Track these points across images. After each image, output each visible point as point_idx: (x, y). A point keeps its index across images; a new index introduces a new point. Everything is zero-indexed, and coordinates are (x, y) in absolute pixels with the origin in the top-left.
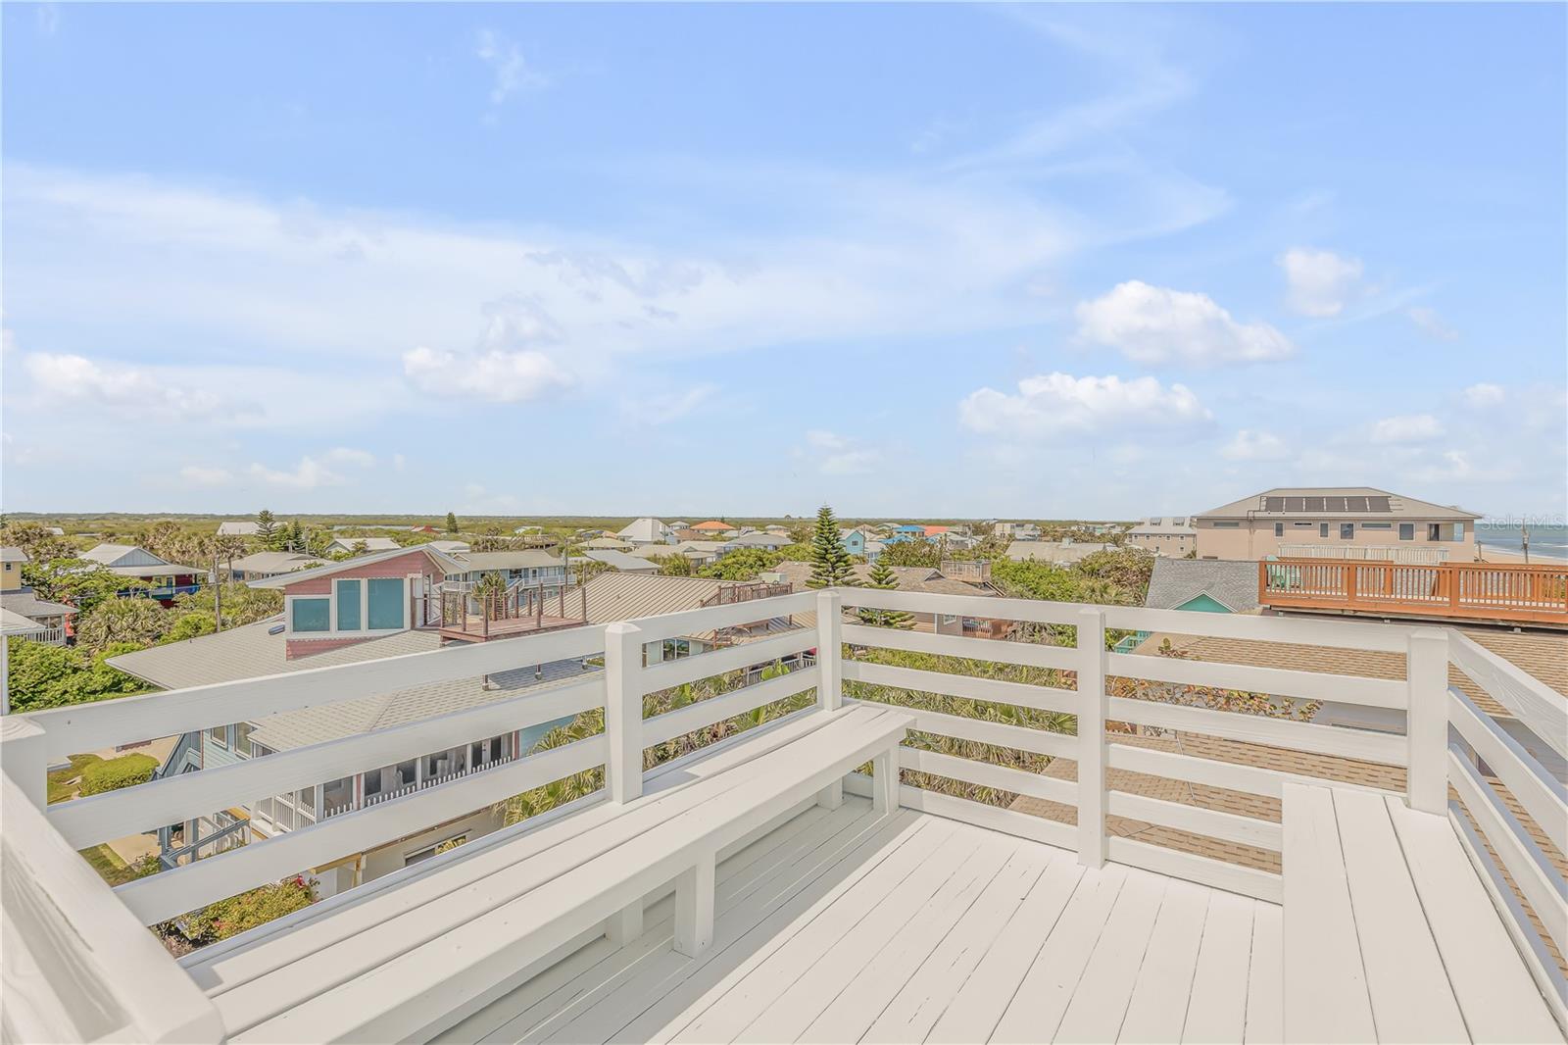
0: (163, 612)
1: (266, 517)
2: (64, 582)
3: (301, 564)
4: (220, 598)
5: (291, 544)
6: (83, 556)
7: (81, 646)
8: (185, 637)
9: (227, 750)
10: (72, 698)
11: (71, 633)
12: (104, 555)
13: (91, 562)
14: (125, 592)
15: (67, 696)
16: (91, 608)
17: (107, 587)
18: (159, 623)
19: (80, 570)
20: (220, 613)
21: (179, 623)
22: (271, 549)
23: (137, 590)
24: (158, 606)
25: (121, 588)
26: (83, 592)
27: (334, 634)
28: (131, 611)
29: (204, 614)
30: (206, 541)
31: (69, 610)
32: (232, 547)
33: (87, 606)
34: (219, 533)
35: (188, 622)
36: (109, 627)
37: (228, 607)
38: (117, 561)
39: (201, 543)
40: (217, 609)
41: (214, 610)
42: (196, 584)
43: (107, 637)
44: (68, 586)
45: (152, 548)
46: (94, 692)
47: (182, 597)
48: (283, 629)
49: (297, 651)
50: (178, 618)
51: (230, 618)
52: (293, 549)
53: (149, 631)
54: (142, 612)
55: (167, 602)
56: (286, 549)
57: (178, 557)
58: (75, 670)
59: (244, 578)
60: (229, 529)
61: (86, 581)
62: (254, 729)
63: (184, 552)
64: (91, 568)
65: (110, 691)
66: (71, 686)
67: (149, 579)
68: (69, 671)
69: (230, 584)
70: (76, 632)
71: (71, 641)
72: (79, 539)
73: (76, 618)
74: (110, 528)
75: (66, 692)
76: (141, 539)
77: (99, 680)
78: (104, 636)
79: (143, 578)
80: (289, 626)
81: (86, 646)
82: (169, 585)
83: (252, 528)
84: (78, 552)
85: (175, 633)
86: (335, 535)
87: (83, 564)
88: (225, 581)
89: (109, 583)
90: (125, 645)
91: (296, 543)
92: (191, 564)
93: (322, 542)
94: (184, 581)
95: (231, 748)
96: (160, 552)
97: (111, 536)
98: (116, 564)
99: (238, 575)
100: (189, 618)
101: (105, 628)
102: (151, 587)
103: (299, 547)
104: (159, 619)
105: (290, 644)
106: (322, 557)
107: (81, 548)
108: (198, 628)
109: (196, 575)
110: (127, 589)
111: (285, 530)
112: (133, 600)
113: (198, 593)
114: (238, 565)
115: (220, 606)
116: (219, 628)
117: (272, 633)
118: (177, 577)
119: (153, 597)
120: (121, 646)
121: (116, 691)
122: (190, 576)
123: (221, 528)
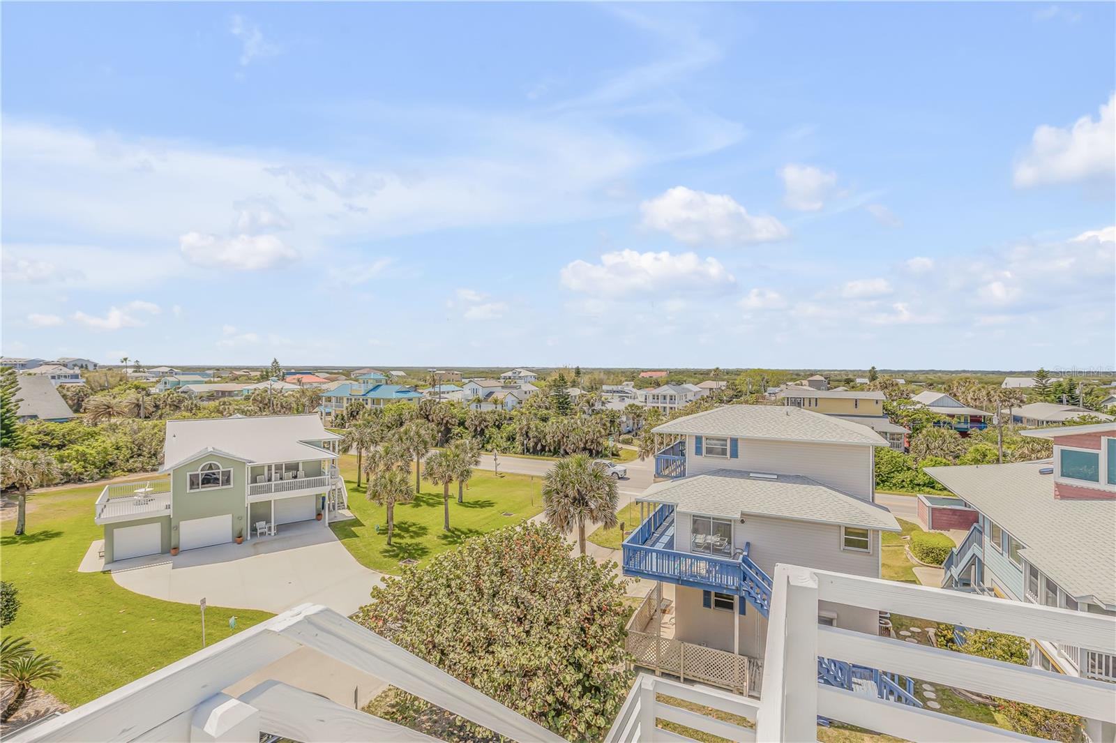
0: (961, 440)
1: (1042, 375)
2: (904, 414)
3: (1075, 416)
4: (1002, 436)
5: (1065, 397)
6: (915, 398)
7: (912, 454)
8: (976, 461)
9: (1002, 554)
10: (906, 485)
11: (906, 445)
12: (926, 398)
13: (919, 403)
14: (937, 424)
15: (904, 483)
16: (918, 432)
17: (927, 419)
18: (959, 447)
19: (912, 407)
20: (1002, 447)
21: (971, 449)
22: (1046, 401)
23: (944, 423)
24: (958, 436)
25: (935, 421)
26: (914, 420)
27: (1102, 485)
28: (941, 437)
29: (989, 445)
30: (992, 392)
31: (906, 431)
32: (1010, 397)
33: (917, 430)
34: (1003, 386)
35: (978, 450)
36: (927, 445)
37: (1008, 443)
38: (933, 403)
39: (988, 394)
40: (999, 443)
41: (997, 443)
42: (984, 423)
43: (926, 452)
44: (906, 416)
45: (955, 395)
46: (919, 485)
47: (974, 431)
48: (1051, 472)
49: (1064, 493)
50: (973, 446)
51: (1009, 452)
52: (1067, 401)
53: (951, 452)
54: (948, 439)
55: (964, 434)
56: (1061, 402)
57: (972, 403)
58: (909, 469)
59: (1022, 422)
60: (1010, 383)
61: (915, 414)
62: (1024, 548)
63: (976, 399)
64: (918, 406)
65: (928, 486)
66: (907, 478)
67: (952, 416)
68: (905, 469)
69: (1010, 426)
70: (910, 446)
71: (907, 450)
72: (913, 386)
73: (910, 437)
74: (932, 381)
75: (903, 481)
76: (948, 390)
77: (921, 479)
78: (924, 451)
79: (949, 415)
80: (1057, 470)
81: (915, 455)
82: (966, 422)
83: (1030, 383)
84: (912, 395)
85: (969, 457)
86: (1112, 391)
87: (914, 403)
88: (1006, 422)
89: (928, 417)
90: (937, 458)
91: (1071, 396)
92: (981, 408)
93: (1097, 397)
94: (976, 420)
95: (1006, 555)
96: (960, 398)
97: (931, 386)
98: (932, 405)
99: (1017, 419)
100: (978, 447)
101: (925, 445)
102: (954, 421)
103: (1073, 400)
104: (958, 445)
105: (1058, 485)
106: (1097, 410)
107: (913, 392)
108: (985, 456)
109: (984, 417)
110: (939, 422)
111: (1060, 385)
112: (942, 430)
113: (986, 430)
114: (1016, 411)
115: (1002, 442)
116: (1001, 459)
117: (1042, 472)
118: (971, 416)
119: (955, 429)
120: (935, 459)
121: (931, 487)
122: (981, 417)
123: (1005, 382)
